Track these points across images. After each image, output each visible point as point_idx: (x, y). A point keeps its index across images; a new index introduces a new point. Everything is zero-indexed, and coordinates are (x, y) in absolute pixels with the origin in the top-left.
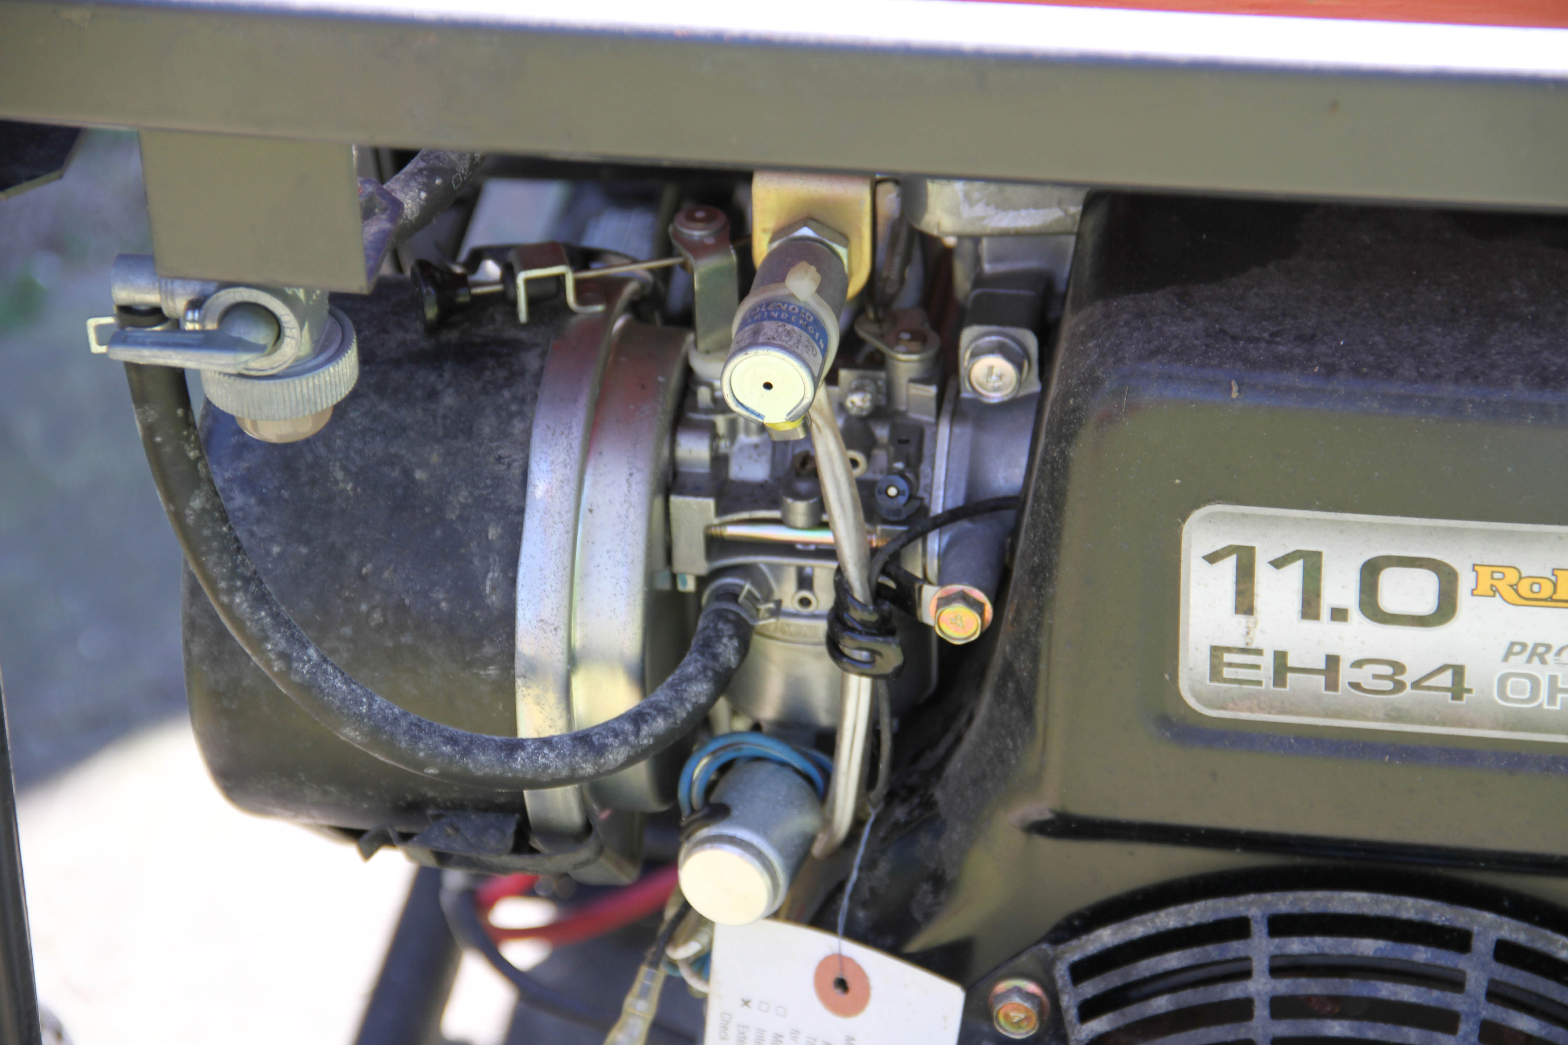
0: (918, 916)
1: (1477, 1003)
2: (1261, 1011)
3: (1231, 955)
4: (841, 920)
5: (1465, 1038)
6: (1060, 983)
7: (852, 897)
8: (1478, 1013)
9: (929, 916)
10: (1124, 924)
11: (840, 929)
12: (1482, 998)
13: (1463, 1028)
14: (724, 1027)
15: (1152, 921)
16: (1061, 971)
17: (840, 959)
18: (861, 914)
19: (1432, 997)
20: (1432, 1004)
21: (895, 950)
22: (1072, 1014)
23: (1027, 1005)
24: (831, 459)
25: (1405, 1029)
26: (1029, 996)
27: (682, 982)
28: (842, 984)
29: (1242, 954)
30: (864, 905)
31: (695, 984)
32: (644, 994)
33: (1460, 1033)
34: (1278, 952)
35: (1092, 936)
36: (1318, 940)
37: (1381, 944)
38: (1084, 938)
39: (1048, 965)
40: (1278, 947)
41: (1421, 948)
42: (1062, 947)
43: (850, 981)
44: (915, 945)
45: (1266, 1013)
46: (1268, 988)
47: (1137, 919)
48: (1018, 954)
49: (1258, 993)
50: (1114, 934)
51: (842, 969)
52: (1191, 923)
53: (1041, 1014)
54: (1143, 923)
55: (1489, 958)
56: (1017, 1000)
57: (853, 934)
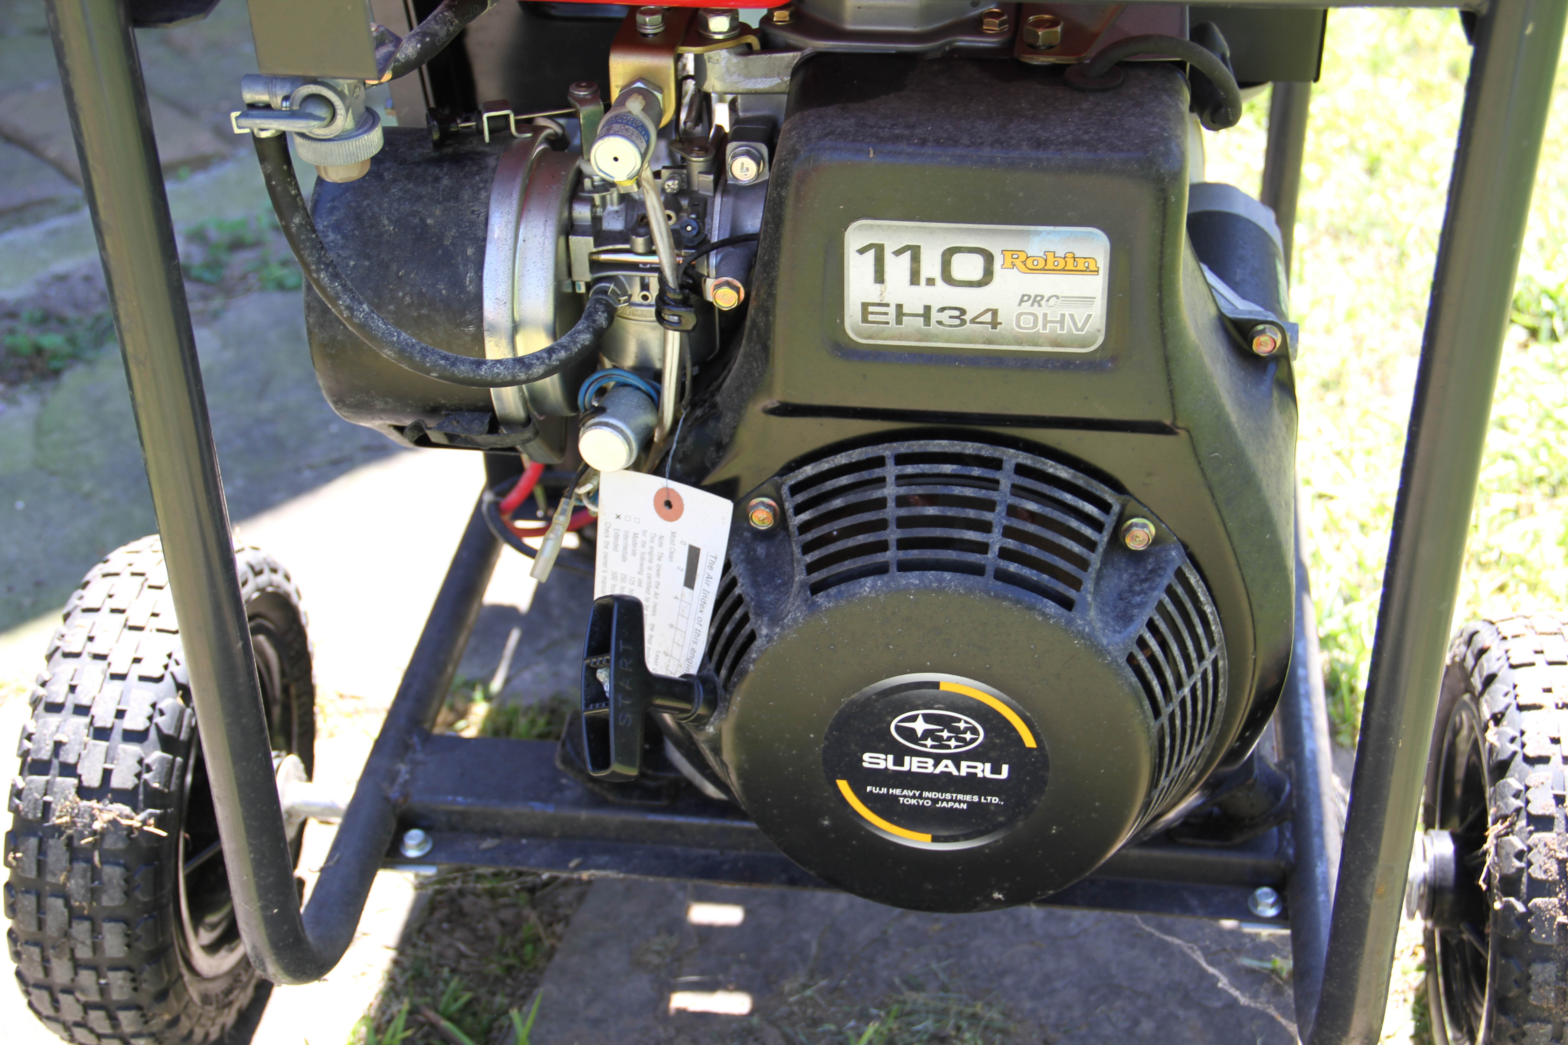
0: (708, 465)
1: (1006, 495)
2: (891, 504)
3: (875, 476)
4: (668, 469)
5: (999, 514)
6: (784, 496)
7: (673, 457)
8: (1006, 501)
9: (714, 465)
10: (818, 463)
11: (667, 475)
12: (1008, 494)
13: (998, 509)
14: (607, 531)
15: (833, 460)
16: (785, 490)
17: (667, 490)
18: (678, 466)
19: (982, 494)
20: (982, 496)
21: (697, 484)
22: (790, 512)
23: (767, 510)
24: (654, 209)
25: (968, 510)
26: (768, 506)
27: (585, 508)
28: (668, 504)
29: (881, 475)
30: (680, 461)
31: (591, 507)
32: (563, 513)
33: (997, 511)
34: (900, 473)
35: (801, 470)
36: (921, 466)
37: (955, 467)
38: (797, 471)
39: (778, 488)
40: (900, 470)
41: (976, 468)
42: (785, 477)
43: (673, 503)
44: (708, 481)
45: (894, 504)
46: (895, 491)
47: (825, 460)
48: (763, 484)
49: (889, 494)
50: (813, 468)
51: (668, 495)
52: (854, 460)
53: (775, 516)
54: (828, 462)
55: (1012, 473)
56: (763, 508)
57: (674, 477)
